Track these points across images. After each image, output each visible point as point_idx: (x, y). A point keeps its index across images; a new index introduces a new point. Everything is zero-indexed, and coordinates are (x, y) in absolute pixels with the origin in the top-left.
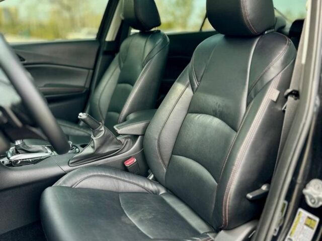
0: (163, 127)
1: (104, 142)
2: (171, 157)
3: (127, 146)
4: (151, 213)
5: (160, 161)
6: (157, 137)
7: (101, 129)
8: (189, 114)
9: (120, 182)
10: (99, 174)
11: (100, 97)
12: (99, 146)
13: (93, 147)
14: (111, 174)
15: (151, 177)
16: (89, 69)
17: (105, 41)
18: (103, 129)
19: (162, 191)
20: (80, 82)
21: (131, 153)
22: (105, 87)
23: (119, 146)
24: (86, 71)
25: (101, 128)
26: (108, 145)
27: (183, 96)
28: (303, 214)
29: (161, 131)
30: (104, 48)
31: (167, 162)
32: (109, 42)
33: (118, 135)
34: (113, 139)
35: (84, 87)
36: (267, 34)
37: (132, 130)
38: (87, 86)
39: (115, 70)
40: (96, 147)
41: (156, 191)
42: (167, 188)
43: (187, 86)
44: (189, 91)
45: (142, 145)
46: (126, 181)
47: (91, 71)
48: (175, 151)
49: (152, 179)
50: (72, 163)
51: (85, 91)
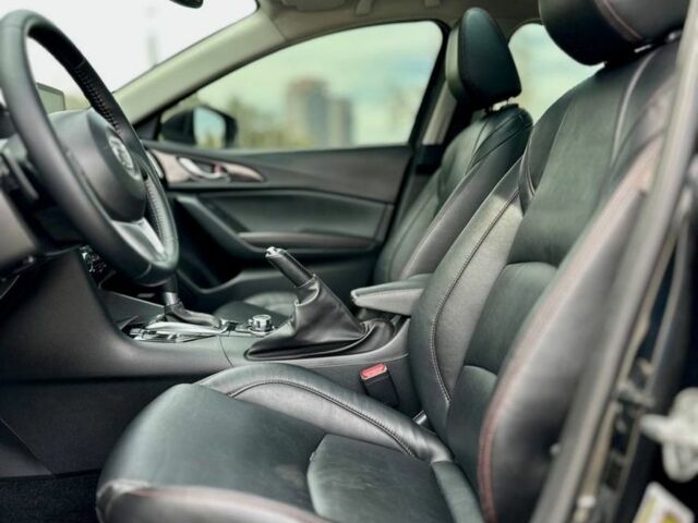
0: (448, 296)
1: (318, 318)
2: (462, 369)
3: (377, 338)
4: (364, 481)
5: (438, 378)
7: (312, 288)
8: (509, 267)
9: (335, 408)
11: (394, 256)
12: (304, 322)
13: (293, 324)
15: (422, 420)
16: (386, 203)
17: (422, 145)
18: (316, 286)
19: (441, 455)
20: (364, 230)
21: (383, 356)
23: (357, 334)
24: (381, 206)
25: (312, 284)
26: (329, 326)
29: (444, 304)
30: (419, 160)
31: (452, 383)
32: (430, 147)
33: (355, 310)
34: (340, 316)
35: (373, 240)
38: (381, 238)
39: (429, 199)
40: (298, 325)
41: (423, 451)
43: (512, 202)
47: (390, 208)
48: (467, 362)
49: (424, 424)
50: (252, 353)
51: (371, 247)
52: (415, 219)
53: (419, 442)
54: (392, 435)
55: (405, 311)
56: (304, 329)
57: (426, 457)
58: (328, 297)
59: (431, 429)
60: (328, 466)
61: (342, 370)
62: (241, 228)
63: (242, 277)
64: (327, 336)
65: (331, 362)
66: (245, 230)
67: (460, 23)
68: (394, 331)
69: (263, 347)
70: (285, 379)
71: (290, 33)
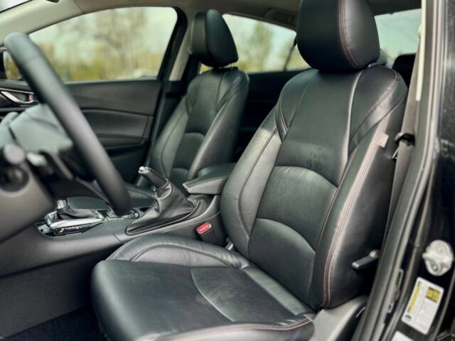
1: (171, 204)
3: (200, 209)
4: (232, 291)
5: (242, 226)
6: (237, 196)
7: (167, 187)
9: (192, 253)
11: (163, 149)
12: (164, 208)
13: (157, 210)
14: (180, 243)
15: (231, 247)
16: (148, 115)
17: (168, 81)
18: (169, 186)
19: (245, 265)
21: (206, 217)
23: (190, 208)
24: (146, 117)
25: (167, 185)
26: (176, 207)
28: (423, 285)
30: (168, 90)
31: (250, 228)
32: (174, 83)
33: (188, 194)
34: (182, 200)
35: (142, 138)
36: (371, 67)
37: (207, 188)
38: (146, 136)
39: (182, 116)
41: (236, 264)
42: (250, 261)
44: (276, 139)
45: (218, 207)
46: (199, 253)
47: (151, 118)
49: (232, 249)
50: (130, 231)
51: (143, 142)
54: (221, 261)
55: (214, 191)
56: (164, 212)
57: (236, 268)
58: (178, 192)
59: (236, 251)
60: (211, 288)
64: (175, 213)
70: (161, 244)
71: (84, 8)
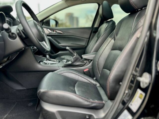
0: (100, 56)
1: (76, 60)
2: (102, 70)
3: (87, 64)
4: (85, 89)
5: (98, 71)
6: (97, 61)
7: (75, 55)
8: (111, 51)
9: (79, 77)
10: (72, 72)
11: (89, 49)
12: (73, 61)
13: (71, 61)
14: (76, 73)
15: (95, 78)
16: (87, 38)
17: (94, 27)
18: (75, 54)
19: (98, 85)
20: (83, 44)
22: (91, 45)
23: (83, 63)
24: (86, 39)
26: (78, 62)
27: (110, 43)
29: (99, 59)
30: (93, 30)
31: (100, 72)
32: (96, 28)
33: (82, 58)
34: (80, 60)
35: (85, 45)
38: (86, 45)
39: (95, 38)
40: (72, 62)
41: (95, 84)
42: (100, 84)
43: (112, 39)
44: (113, 41)
47: (88, 39)
48: (104, 68)
49: (95, 79)
50: (64, 67)
51: (85, 47)
52: (93, 42)
53: (94, 82)
54: (89, 81)
55: (92, 59)
56: (73, 62)
57: (95, 85)
58: (78, 56)
59: (96, 80)
60: (78, 87)
61: (80, 70)
62: (59, 43)
63: (60, 52)
64: (77, 64)
65: (78, 68)
66: (60, 43)
67: (102, 4)
68: (90, 62)
69: (66, 66)
70: (70, 71)
71: (69, 5)
